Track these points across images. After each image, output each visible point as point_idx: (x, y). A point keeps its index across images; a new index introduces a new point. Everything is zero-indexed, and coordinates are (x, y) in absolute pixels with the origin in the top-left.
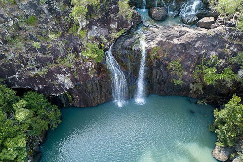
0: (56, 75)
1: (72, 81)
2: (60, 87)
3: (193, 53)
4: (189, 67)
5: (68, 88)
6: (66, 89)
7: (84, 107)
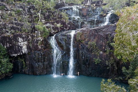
0: (18, 39)
1: (27, 48)
2: (18, 48)
3: (101, 34)
4: (102, 46)
5: (23, 52)
6: (22, 52)
7: (32, 75)
